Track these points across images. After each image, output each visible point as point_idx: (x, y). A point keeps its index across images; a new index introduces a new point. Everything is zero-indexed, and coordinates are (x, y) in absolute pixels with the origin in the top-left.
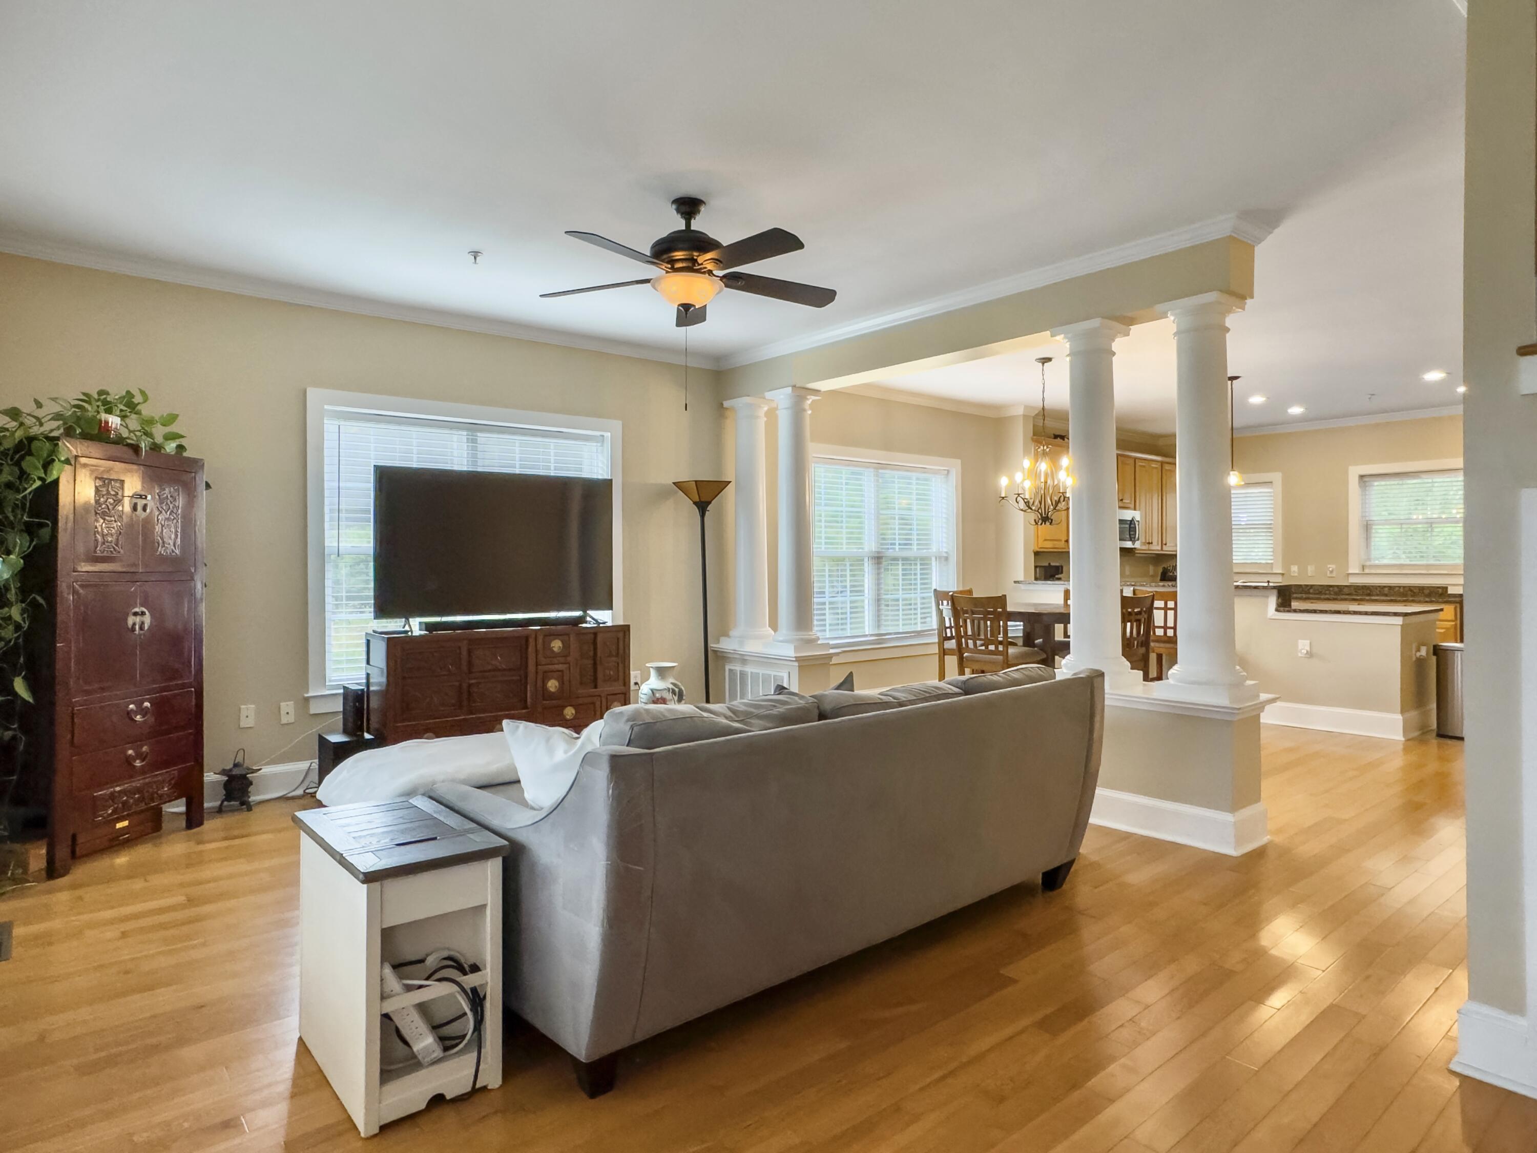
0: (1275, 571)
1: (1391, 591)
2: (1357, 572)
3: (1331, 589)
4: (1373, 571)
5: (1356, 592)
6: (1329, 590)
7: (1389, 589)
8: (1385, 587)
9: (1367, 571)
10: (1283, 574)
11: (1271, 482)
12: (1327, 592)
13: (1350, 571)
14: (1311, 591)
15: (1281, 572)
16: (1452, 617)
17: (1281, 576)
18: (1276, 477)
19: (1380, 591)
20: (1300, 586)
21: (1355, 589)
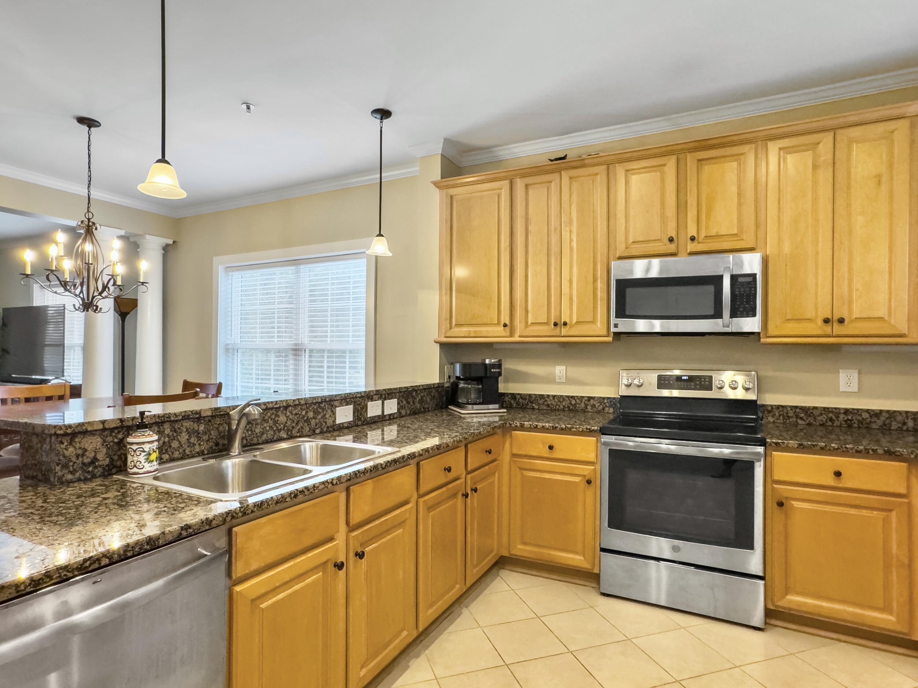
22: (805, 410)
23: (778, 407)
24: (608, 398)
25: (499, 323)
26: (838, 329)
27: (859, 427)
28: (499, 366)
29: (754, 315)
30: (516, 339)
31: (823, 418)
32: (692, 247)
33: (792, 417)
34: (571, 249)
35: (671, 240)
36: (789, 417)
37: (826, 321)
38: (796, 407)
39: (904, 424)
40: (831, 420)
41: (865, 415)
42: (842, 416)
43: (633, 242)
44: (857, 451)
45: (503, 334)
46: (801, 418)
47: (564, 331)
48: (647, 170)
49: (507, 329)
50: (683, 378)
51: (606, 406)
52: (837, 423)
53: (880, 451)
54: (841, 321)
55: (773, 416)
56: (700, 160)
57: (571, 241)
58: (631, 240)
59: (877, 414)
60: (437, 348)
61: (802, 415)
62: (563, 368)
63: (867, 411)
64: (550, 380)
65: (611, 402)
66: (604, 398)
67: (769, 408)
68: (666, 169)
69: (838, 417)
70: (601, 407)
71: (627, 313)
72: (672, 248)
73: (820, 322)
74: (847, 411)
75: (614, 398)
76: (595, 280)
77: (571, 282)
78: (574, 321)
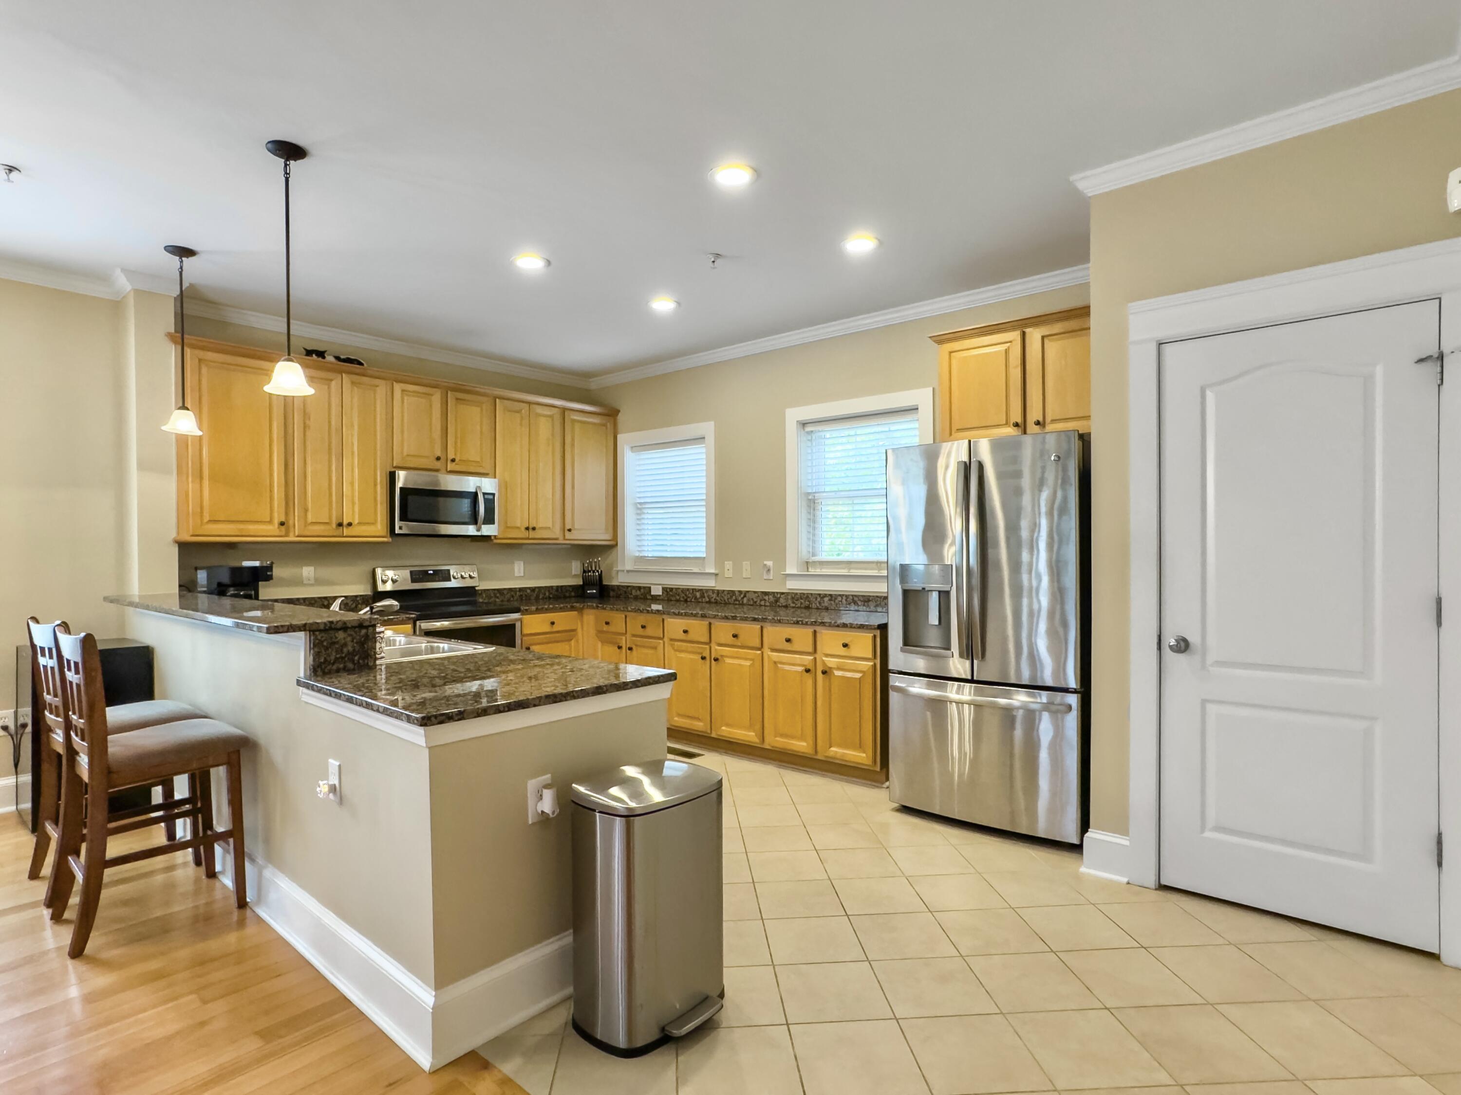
0: (707, 571)
1: (832, 602)
2: (796, 572)
3: (766, 598)
4: (818, 571)
5: (793, 603)
6: (765, 600)
7: (830, 600)
8: (825, 595)
9: (812, 571)
10: (716, 575)
11: (704, 438)
12: (763, 603)
13: (788, 572)
14: (745, 600)
15: (713, 571)
16: (870, 656)
17: (714, 577)
18: (707, 428)
19: (820, 603)
20: (733, 592)
21: (793, 598)
22: (498, 590)
23: (485, 590)
24: (361, 596)
25: (271, 522)
26: (532, 534)
27: (526, 600)
28: (270, 568)
29: (493, 523)
30: (291, 538)
31: (508, 596)
32: (450, 466)
33: (492, 597)
34: (353, 453)
35: (438, 459)
36: (491, 597)
37: (527, 529)
38: (494, 590)
39: (545, 594)
40: (513, 596)
41: (529, 591)
42: (518, 593)
43: (408, 455)
44: (561, 608)
45: (277, 533)
46: (498, 598)
47: (346, 531)
48: (419, 395)
49: (283, 528)
50: (429, 572)
51: (359, 604)
52: (515, 598)
53: (569, 606)
54: (534, 529)
55: (482, 598)
56: (457, 399)
57: (353, 444)
58: (405, 454)
59: (533, 589)
60: (175, 550)
61: (498, 595)
62: (312, 569)
63: (529, 588)
64: (298, 582)
65: (363, 599)
66: (356, 596)
67: (480, 592)
68: (433, 398)
69: (516, 594)
70: (354, 605)
71: (410, 516)
72: (438, 465)
73: (523, 529)
74: (521, 589)
75: (366, 595)
76: (375, 485)
77: (352, 484)
78: (356, 521)
